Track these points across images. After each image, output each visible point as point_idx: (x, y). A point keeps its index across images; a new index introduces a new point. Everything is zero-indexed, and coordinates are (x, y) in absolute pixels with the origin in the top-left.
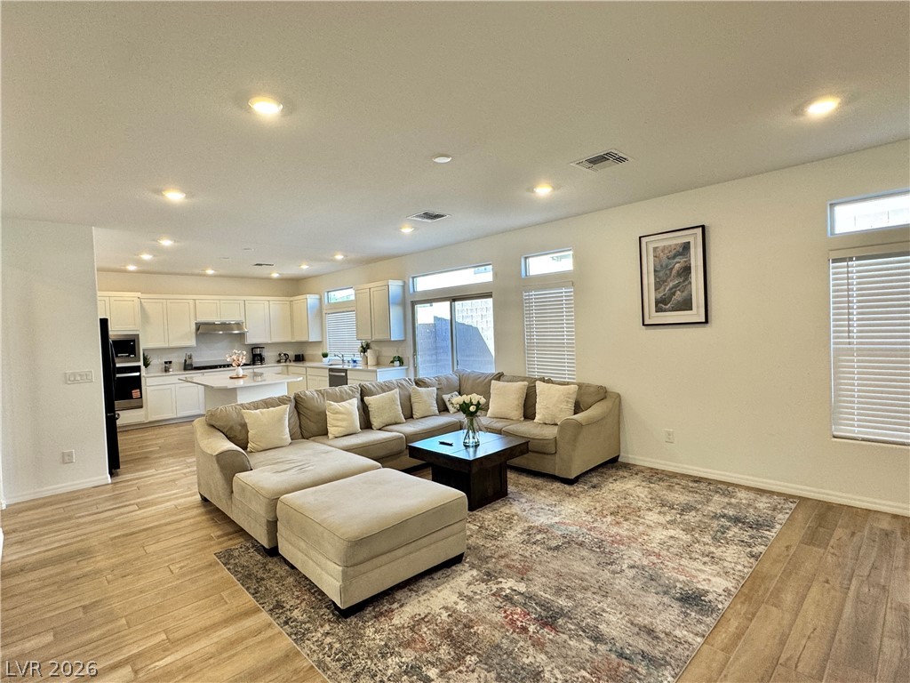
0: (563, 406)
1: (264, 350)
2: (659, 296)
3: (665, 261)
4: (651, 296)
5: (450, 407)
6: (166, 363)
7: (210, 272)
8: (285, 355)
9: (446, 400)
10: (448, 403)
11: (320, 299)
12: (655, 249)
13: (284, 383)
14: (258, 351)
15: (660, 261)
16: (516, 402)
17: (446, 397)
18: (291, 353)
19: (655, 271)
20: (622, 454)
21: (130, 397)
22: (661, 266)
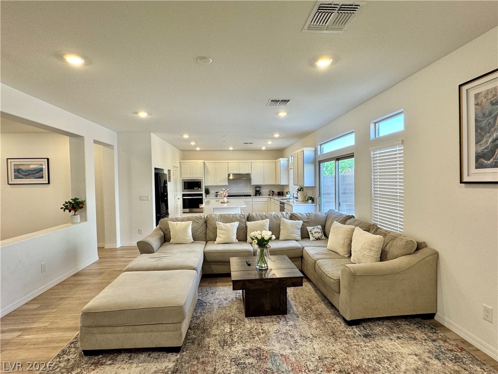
0: (366, 253)
1: (261, 188)
2: (480, 149)
3: (488, 107)
4: (471, 150)
5: (311, 236)
6: (216, 193)
7: (231, 148)
8: (272, 191)
9: (309, 231)
10: (309, 233)
11: (288, 161)
12: (477, 96)
13: (239, 208)
14: (258, 189)
15: (483, 108)
16: (342, 242)
17: (309, 228)
18: (276, 191)
19: (476, 120)
20: (438, 313)
21: (198, 207)
22: (484, 114)
